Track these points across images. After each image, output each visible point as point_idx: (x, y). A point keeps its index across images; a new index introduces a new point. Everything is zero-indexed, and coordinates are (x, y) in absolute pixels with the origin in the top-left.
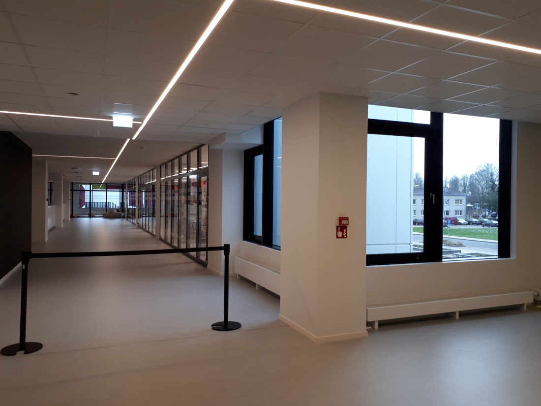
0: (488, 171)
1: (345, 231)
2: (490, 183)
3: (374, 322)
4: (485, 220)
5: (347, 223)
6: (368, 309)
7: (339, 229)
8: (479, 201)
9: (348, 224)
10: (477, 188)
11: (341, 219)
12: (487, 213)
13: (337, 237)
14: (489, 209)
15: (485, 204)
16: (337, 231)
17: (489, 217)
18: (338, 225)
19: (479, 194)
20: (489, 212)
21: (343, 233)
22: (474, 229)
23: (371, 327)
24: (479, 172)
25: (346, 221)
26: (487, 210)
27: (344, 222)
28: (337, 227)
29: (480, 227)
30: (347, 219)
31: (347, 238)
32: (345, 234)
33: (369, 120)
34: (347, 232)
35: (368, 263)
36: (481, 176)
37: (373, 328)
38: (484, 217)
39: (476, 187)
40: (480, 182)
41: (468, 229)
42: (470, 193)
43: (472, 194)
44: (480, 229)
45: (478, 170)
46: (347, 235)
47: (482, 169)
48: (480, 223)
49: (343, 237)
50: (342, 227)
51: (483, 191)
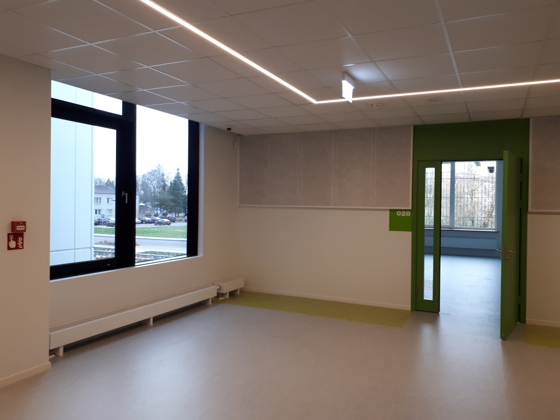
0: (159, 171)
1: (20, 239)
2: (161, 183)
3: (58, 349)
4: (157, 218)
5: (24, 229)
6: (50, 334)
7: (11, 237)
8: (151, 200)
9: (25, 231)
10: (149, 188)
11: (14, 225)
12: (159, 212)
13: (9, 248)
14: (161, 208)
15: (156, 203)
16: (9, 240)
17: (161, 215)
18: (10, 232)
19: (151, 193)
20: (161, 211)
21: (17, 242)
22: (147, 228)
23: (53, 356)
24: (151, 172)
25: (22, 226)
26: (159, 209)
27: (19, 228)
28: (9, 235)
29: (152, 225)
30: (24, 223)
31: (23, 248)
32: (20, 243)
33: (53, 100)
34: (23, 241)
35: (52, 277)
36: (153, 175)
37: (57, 356)
38: (156, 215)
39: (148, 186)
40: (151, 182)
41: (142, 228)
42: (142, 192)
43: (144, 194)
44: (153, 228)
45: (150, 171)
46: (23, 245)
47: (154, 169)
48: (153, 222)
49: (17, 247)
50: (16, 234)
51: (155, 190)
